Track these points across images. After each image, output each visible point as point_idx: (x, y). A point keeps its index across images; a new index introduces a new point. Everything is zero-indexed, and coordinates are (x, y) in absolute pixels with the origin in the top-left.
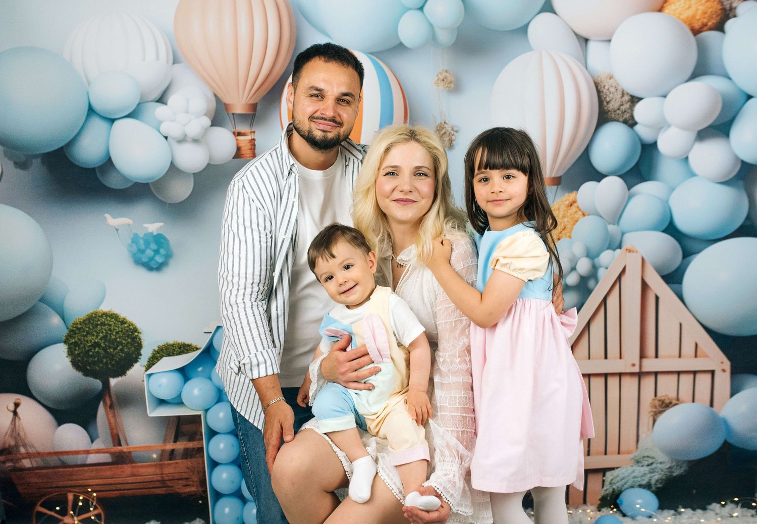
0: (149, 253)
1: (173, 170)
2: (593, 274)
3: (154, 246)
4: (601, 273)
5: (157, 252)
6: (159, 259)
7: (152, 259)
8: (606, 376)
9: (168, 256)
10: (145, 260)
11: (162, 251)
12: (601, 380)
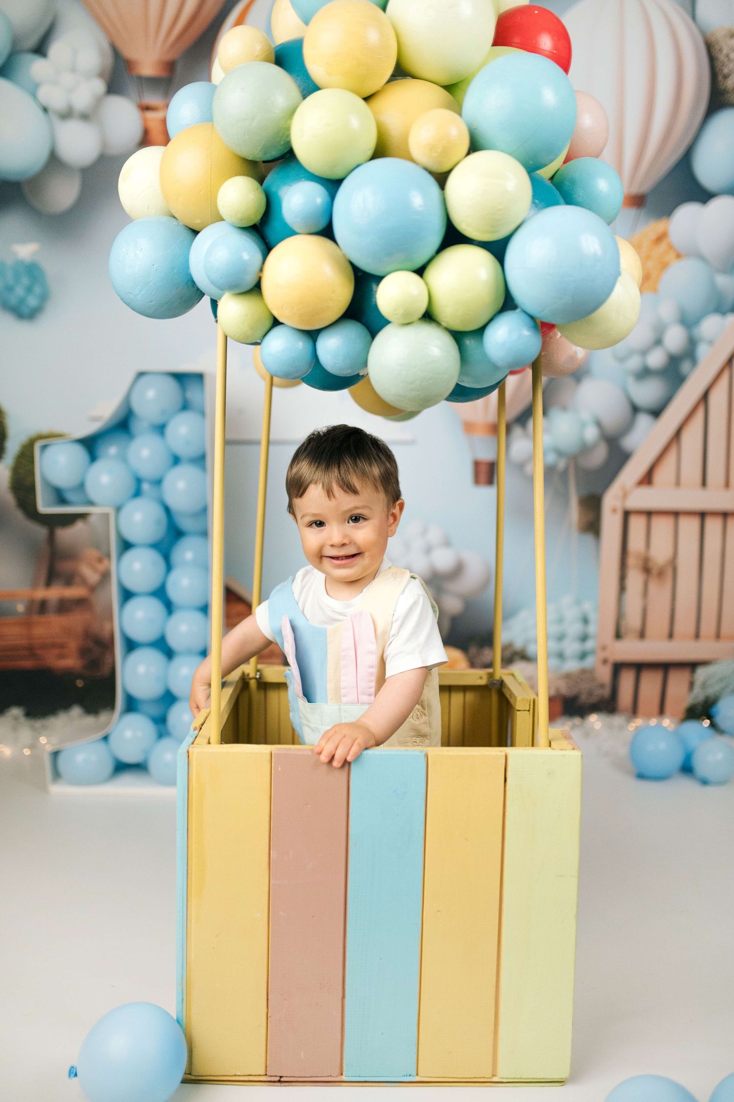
0: (20, 291)
1: (54, 161)
2: (689, 353)
3: (25, 281)
4: (703, 351)
5: (29, 290)
6: (32, 301)
7: (22, 301)
8: (703, 515)
9: (44, 298)
10: (13, 300)
11: (37, 290)
12: (695, 523)
